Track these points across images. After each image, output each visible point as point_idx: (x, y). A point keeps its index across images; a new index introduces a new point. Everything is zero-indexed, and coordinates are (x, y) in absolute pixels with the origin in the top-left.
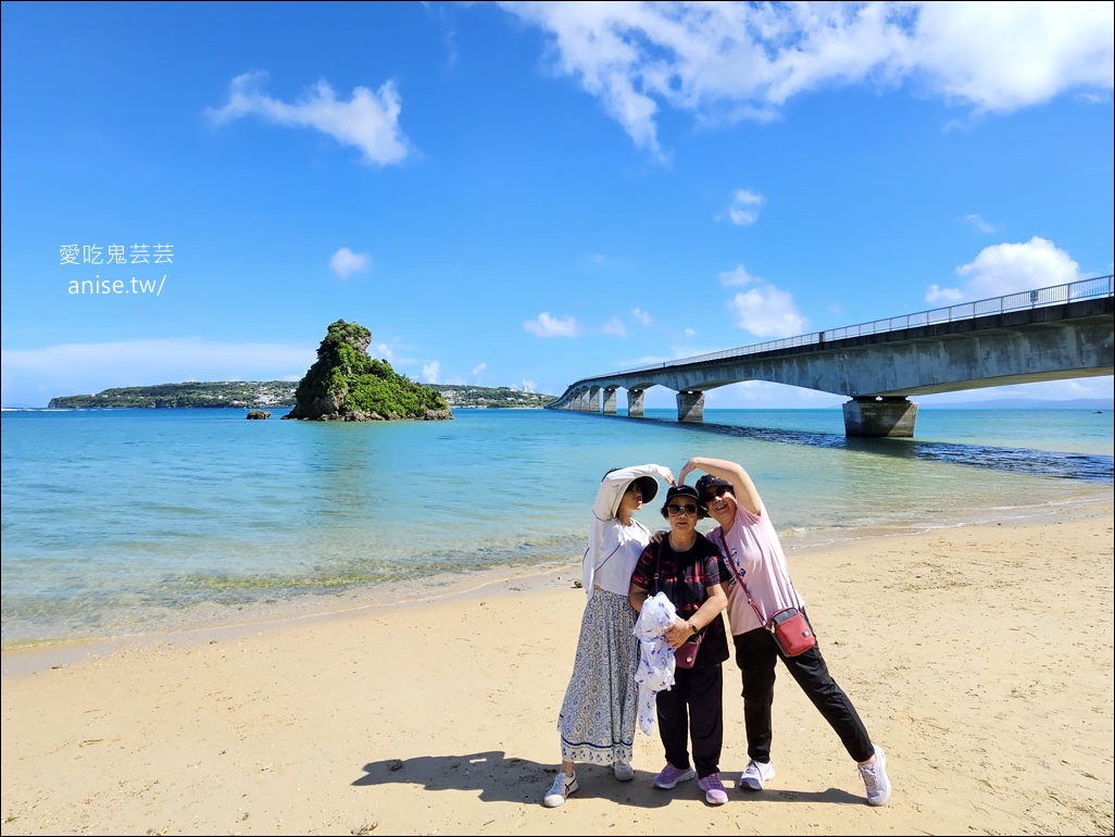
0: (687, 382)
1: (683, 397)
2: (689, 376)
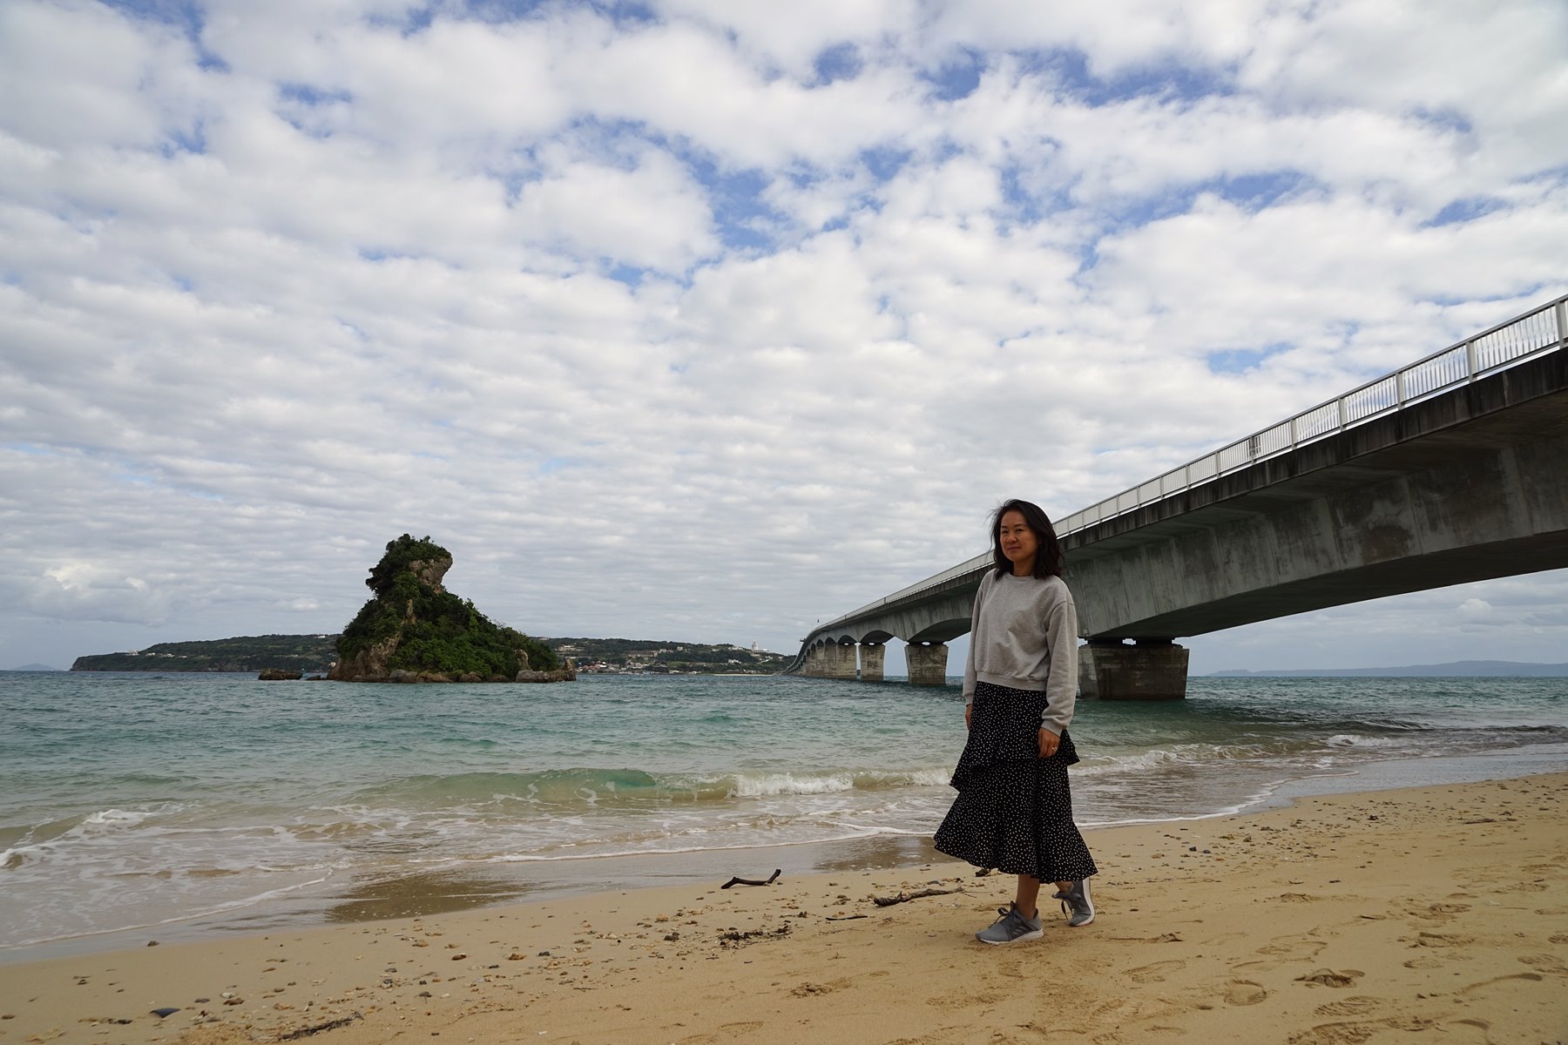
2: (915, 617)
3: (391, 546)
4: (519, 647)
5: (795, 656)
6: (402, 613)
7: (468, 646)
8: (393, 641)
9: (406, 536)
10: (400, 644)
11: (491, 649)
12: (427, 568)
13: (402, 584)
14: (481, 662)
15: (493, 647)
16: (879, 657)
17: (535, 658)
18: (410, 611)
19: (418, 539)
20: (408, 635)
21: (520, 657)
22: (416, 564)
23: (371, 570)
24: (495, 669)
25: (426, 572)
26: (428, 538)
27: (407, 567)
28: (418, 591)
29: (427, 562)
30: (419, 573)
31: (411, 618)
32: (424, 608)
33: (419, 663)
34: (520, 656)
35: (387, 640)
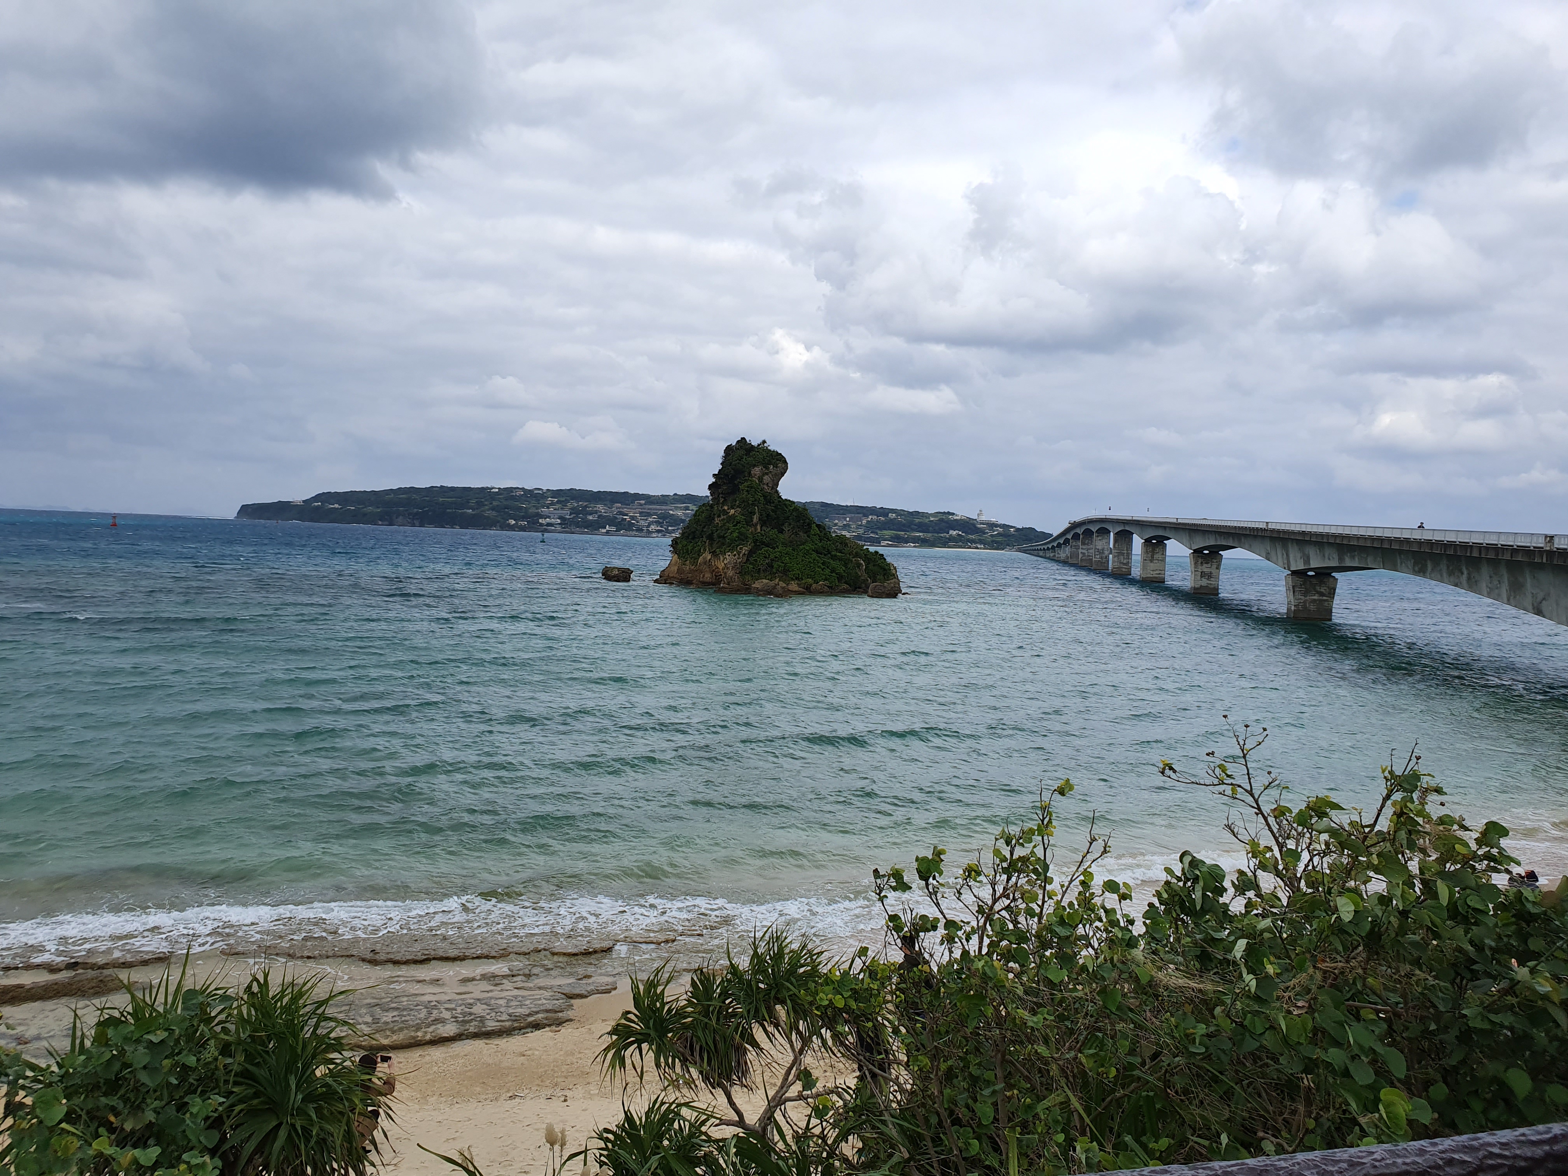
0: (1307, 561)
1: (1299, 581)
2: (1312, 552)
3: (729, 450)
4: (857, 555)
5: (1052, 535)
6: (749, 522)
7: (814, 555)
8: (745, 550)
9: (743, 439)
10: (751, 553)
11: (834, 558)
12: (767, 474)
13: (747, 491)
14: (827, 571)
15: (836, 556)
16: (1214, 566)
17: (871, 566)
18: (755, 519)
19: (755, 443)
20: (758, 544)
21: (858, 567)
22: (757, 471)
23: (714, 475)
24: (840, 578)
25: (766, 479)
26: (764, 442)
27: (750, 473)
28: (762, 499)
29: (767, 468)
30: (761, 479)
31: (756, 525)
32: (768, 515)
33: (770, 571)
34: (859, 565)
35: (741, 549)
